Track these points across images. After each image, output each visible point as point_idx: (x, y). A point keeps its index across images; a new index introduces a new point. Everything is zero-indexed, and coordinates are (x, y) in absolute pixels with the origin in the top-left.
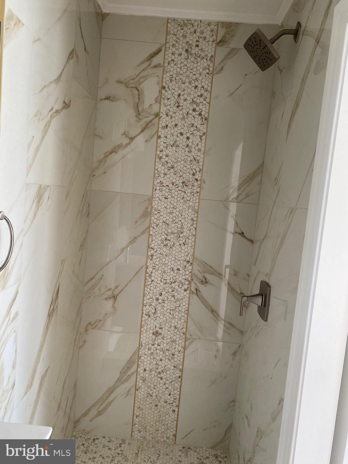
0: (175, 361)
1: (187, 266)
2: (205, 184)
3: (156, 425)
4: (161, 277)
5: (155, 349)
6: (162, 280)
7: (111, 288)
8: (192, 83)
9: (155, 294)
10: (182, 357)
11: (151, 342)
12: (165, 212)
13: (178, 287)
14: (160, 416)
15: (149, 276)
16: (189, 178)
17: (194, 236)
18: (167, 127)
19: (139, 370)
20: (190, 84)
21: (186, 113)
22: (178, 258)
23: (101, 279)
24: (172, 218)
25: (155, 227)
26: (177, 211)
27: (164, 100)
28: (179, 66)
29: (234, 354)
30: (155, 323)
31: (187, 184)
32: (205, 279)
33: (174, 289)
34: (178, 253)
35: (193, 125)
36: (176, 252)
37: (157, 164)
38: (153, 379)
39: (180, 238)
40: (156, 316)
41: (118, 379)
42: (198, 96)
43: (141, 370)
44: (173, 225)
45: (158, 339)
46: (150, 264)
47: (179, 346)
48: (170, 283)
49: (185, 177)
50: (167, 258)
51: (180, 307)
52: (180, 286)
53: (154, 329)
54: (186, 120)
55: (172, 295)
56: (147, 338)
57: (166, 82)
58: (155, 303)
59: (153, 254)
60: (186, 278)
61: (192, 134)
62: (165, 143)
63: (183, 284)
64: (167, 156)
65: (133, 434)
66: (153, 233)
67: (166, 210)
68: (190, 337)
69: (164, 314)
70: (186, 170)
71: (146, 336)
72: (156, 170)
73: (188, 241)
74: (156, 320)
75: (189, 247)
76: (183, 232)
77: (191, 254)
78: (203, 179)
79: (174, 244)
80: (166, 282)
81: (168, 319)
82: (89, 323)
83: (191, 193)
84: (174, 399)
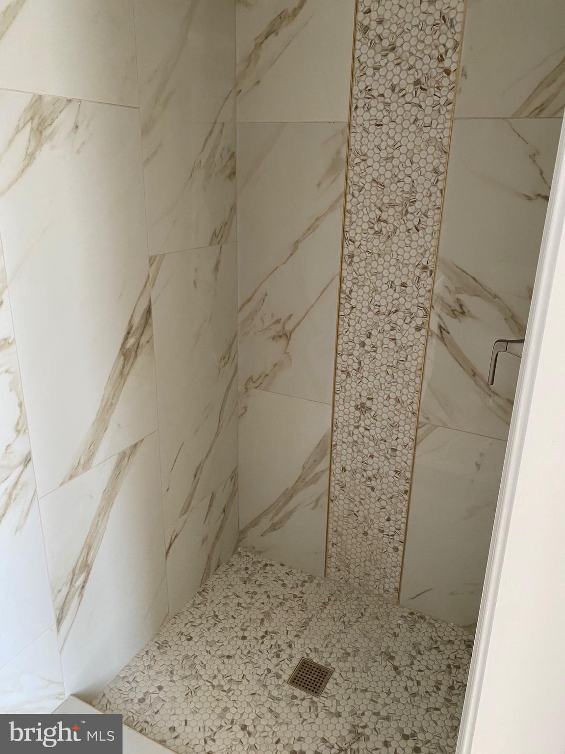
0: (396, 462)
1: (422, 277)
2: (466, 78)
3: (365, 566)
4: (370, 301)
5: (360, 436)
6: (372, 307)
7: (280, 319)
9: (358, 333)
10: (410, 456)
11: (352, 422)
12: (376, 157)
13: (402, 321)
14: (372, 553)
15: (346, 297)
16: (430, 69)
17: (438, 208)
19: (333, 467)
22: (404, 259)
23: (264, 301)
24: (391, 171)
25: (356, 193)
26: (401, 154)
30: (359, 389)
31: (425, 85)
32: (461, 306)
33: (394, 326)
34: (403, 248)
36: (399, 247)
37: (358, 45)
38: (358, 488)
39: (409, 216)
40: (361, 375)
41: (300, 477)
43: (337, 468)
44: (393, 187)
45: (366, 419)
46: (348, 273)
47: (405, 437)
48: (387, 313)
49: (421, 69)
50: (381, 261)
51: (407, 363)
52: (408, 320)
53: (357, 399)
55: (391, 337)
56: (345, 414)
58: (358, 350)
59: (353, 251)
60: (419, 303)
63: (414, 315)
64: (380, 22)
65: (328, 570)
66: (352, 206)
67: (379, 154)
68: (425, 421)
69: (375, 372)
70: (422, 51)
71: (343, 411)
72: (357, 60)
73: (426, 222)
74: (361, 383)
75: (427, 234)
76: (415, 201)
77: (432, 250)
78: (461, 67)
79: (396, 229)
80: (379, 311)
81: (384, 384)
82: (250, 378)
83: (433, 107)
84: (397, 529)
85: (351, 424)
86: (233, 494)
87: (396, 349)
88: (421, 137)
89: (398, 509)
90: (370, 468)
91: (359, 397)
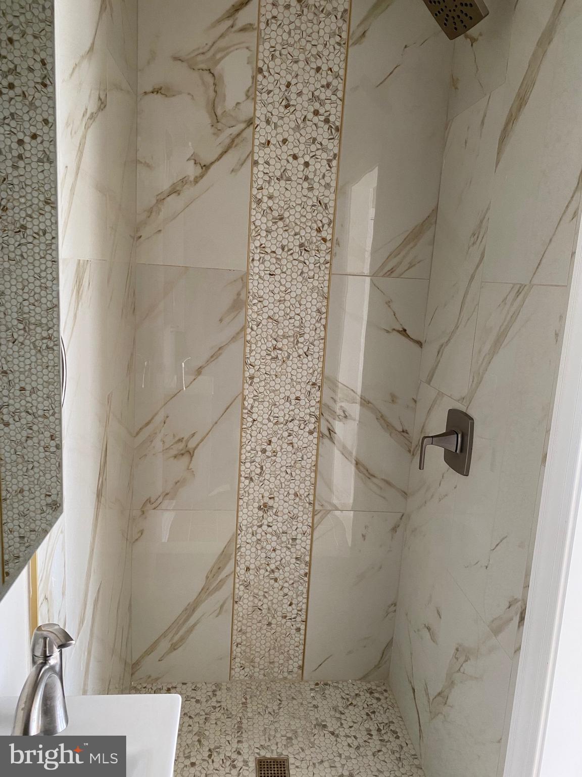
0: (296, 550)
1: (312, 392)
2: (339, 246)
3: (270, 655)
4: (269, 413)
5: (263, 534)
6: (272, 418)
7: (183, 438)
8: (311, 62)
9: (259, 442)
10: (309, 542)
11: (255, 522)
12: (271, 300)
13: (298, 428)
14: (276, 640)
15: (248, 412)
16: (311, 236)
17: (322, 339)
18: (268, 144)
19: (238, 569)
20: (308, 64)
21: (302, 119)
22: (297, 378)
23: (165, 423)
24: (283, 310)
25: (255, 327)
26: (291, 298)
27: (261, 94)
28: (286, 28)
29: (394, 529)
30: (262, 490)
31: (308, 248)
32: (344, 412)
33: (291, 432)
34: (296, 370)
35: (314, 140)
36: (293, 369)
37: (254, 212)
38: (263, 582)
39: (299, 345)
40: (263, 478)
41: (203, 589)
42: (323, 86)
43: (241, 570)
44: (286, 323)
45: (268, 517)
46: (249, 392)
47: (303, 525)
48: (284, 423)
49: (304, 236)
50: (278, 381)
51: (303, 461)
52: (302, 427)
53: (260, 500)
54: (303, 132)
55: (289, 442)
56: (249, 516)
57: (263, 60)
58: (260, 457)
59: (253, 374)
60: (311, 412)
61: (313, 156)
62: (267, 173)
64: (270, 197)
65: (233, 672)
66: (252, 337)
67: (273, 297)
68: (320, 508)
69: (276, 474)
70: (305, 223)
71: (247, 514)
72: (253, 223)
73: (313, 349)
74: (264, 485)
75: (314, 358)
76: (304, 334)
77: (319, 370)
78: (335, 238)
79: (289, 355)
80: (277, 421)
81: (284, 482)
82: (147, 500)
83: (315, 264)
84: (298, 611)
85: (255, 524)
86: (130, 623)
87: (293, 451)
89: (299, 592)
91: (262, 498)
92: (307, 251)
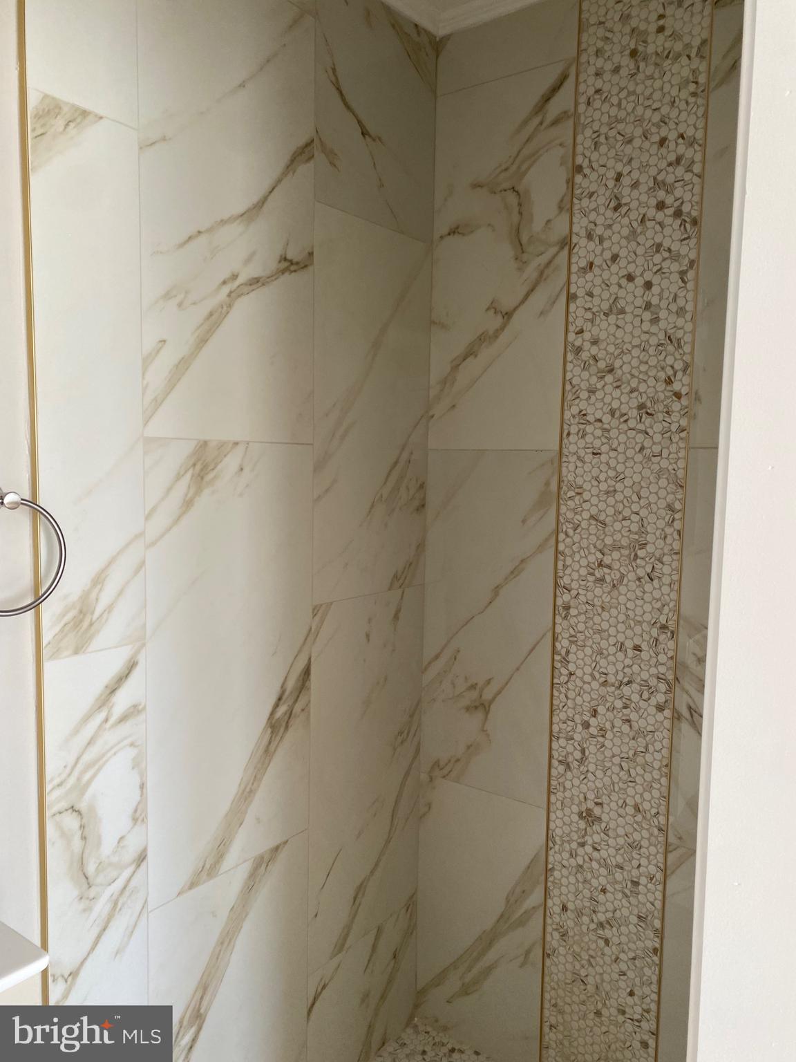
0: (639, 902)
1: (662, 637)
2: (701, 403)
4: (593, 666)
5: (587, 858)
6: (597, 676)
7: (476, 684)
8: (652, 134)
9: (579, 709)
10: (659, 895)
11: (575, 837)
12: (595, 491)
13: (638, 697)
14: (609, 1047)
15: (562, 660)
16: (657, 392)
18: (591, 268)
19: (550, 903)
20: (646, 138)
21: (639, 220)
22: (636, 615)
23: (455, 659)
24: (613, 506)
25: (571, 532)
26: (625, 487)
27: (581, 200)
28: (615, 100)
30: (584, 788)
31: (651, 409)
33: (628, 702)
34: (634, 601)
35: (658, 247)
36: (629, 600)
37: (569, 367)
38: (587, 939)
39: (639, 561)
40: (586, 769)
41: (502, 916)
42: (670, 164)
43: (554, 905)
44: (617, 526)
45: (594, 833)
46: (563, 629)
47: (650, 864)
48: (617, 685)
49: (645, 392)
50: (605, 615)
51: (647, 755)
52: (645, 695)
53: (580, 802)
54: (641, 239)
55: (624, 718)
56: (564, 823)
57: (583, 154)
58: (580, 733)
59: (569, 602)
60: (659, 673)
61: (658, 271)
62: (590, 309)
63: (653, 689)
64: (595, 342)
66: (566, 547)
67: (598, 486)
68: (677, 841)
69: (605, 766)
70: (646, 373)
71: (562, 819)
72: (568, 382)
73: (661, 569)
74: (585, 781)
75: (663, 584)
76: (646, 544)
77: (672, 605)
78: (694, 391)
79: (623, 576)
80: (606, 681)
81: (618, 783)
82: (436, 763)
83: (663, 434)
84: (644, 1010)
85: (574, 839)
86: (410, 931)
87: (632, 734)
88: (650, 468)
89: (645, 978)
90: (602, 909)
91: (583, 800)
92: (651, 415)
